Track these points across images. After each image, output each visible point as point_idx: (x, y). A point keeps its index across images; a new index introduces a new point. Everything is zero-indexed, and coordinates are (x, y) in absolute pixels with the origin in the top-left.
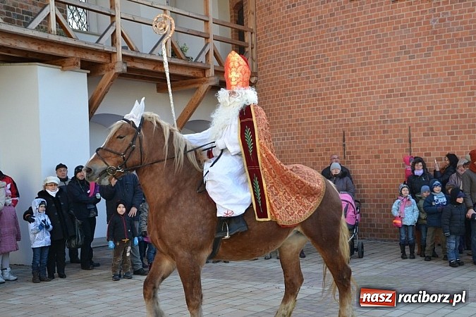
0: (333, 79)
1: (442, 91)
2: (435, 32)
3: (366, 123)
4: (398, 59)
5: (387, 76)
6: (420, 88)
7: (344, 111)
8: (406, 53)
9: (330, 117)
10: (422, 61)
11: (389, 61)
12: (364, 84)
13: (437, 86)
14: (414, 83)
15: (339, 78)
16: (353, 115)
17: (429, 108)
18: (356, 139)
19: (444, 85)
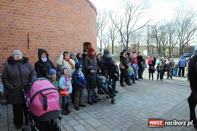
1: (44, 18)
6: (34, 13)
13: (42, 15)
14: (31, 10)
17: (39, 25)
19: (46, 15)
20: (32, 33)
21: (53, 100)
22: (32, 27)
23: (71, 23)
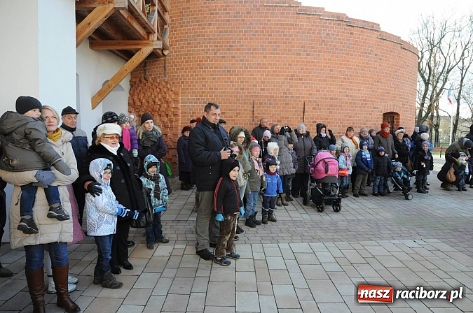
0: (247, 61)
1: (326, 81)
2: (323, 41)
3: (272, 97)
4: (299, 54)
5: (290, 65)
6: (313, 76)
7: (255, 86)
8: (305, 51)
9: (243, 89)
10: (315, 59)
11: (293, 54)
12: (272, 68)
13: (323, 77)
14: (309, 73)
15: (252, 61)
16: (262, 89)
17: (317, 91)
18: (263, 107)
19: (327, 77)
20: (309, 101)
21: (333, 166)
22: (310, 94)
23: (362, 84)
